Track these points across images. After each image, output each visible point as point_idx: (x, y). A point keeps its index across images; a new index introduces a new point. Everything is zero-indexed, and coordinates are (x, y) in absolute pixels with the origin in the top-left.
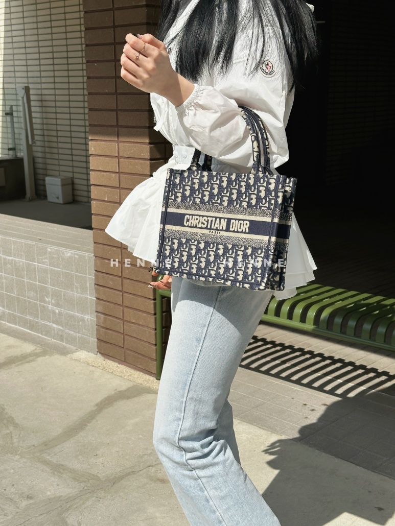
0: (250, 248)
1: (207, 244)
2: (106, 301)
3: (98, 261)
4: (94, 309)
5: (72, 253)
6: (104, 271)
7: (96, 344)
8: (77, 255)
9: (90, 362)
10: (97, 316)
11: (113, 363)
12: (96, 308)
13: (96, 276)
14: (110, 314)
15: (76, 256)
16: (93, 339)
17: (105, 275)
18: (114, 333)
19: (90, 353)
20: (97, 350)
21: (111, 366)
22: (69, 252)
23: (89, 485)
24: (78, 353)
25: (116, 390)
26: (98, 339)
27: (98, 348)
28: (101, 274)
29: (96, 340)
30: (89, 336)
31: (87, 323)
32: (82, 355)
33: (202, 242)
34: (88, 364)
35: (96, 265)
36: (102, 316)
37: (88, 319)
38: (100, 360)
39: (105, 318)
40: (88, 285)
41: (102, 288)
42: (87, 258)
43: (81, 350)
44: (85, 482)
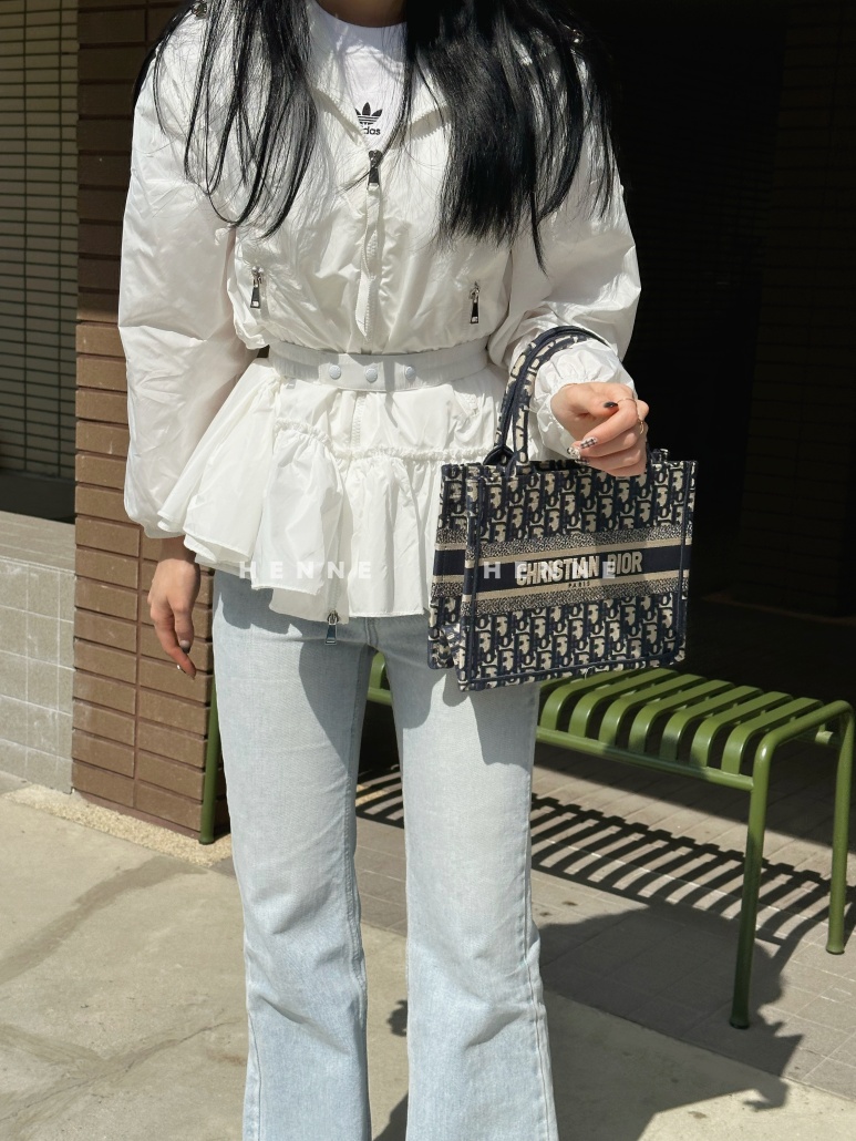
2: (98, 675)
3: (84, 587)
4: (70, 693)
5: (24, 568)
6: (98, 610)
7: (69, 769)
8: (36, 572)
9: (56, 810)
10: (75, 708)
11: (108, 813)
12: (75, 689)
13: (77, 618)
14: (105, 704)
15: (34, 575)
16: (62, 759)
17: (99, 617)
18: (113, 746)
19: (54, 791)
20: (71, 784)
21: (104, 818)
22: (16, 566)
23: (76, 1069)
24: (27, 790)
25: (118, 868)
26: (74, 759)
27: (74, 778)
28: (91, 615)
29: (70, 761)
30: (55, 753)
31: (51, 724)
32: (38, 793)
33: (556, 608)
34: (52, 814)
35: (78, 595)
36: (88, 709)
37: (54, 714)
38: (78, 805)
39: (93, 713)
40: (58, 640)
41: (89, 646)
42: (59, 579)
43: (33, 783)
44: (64, 1062)
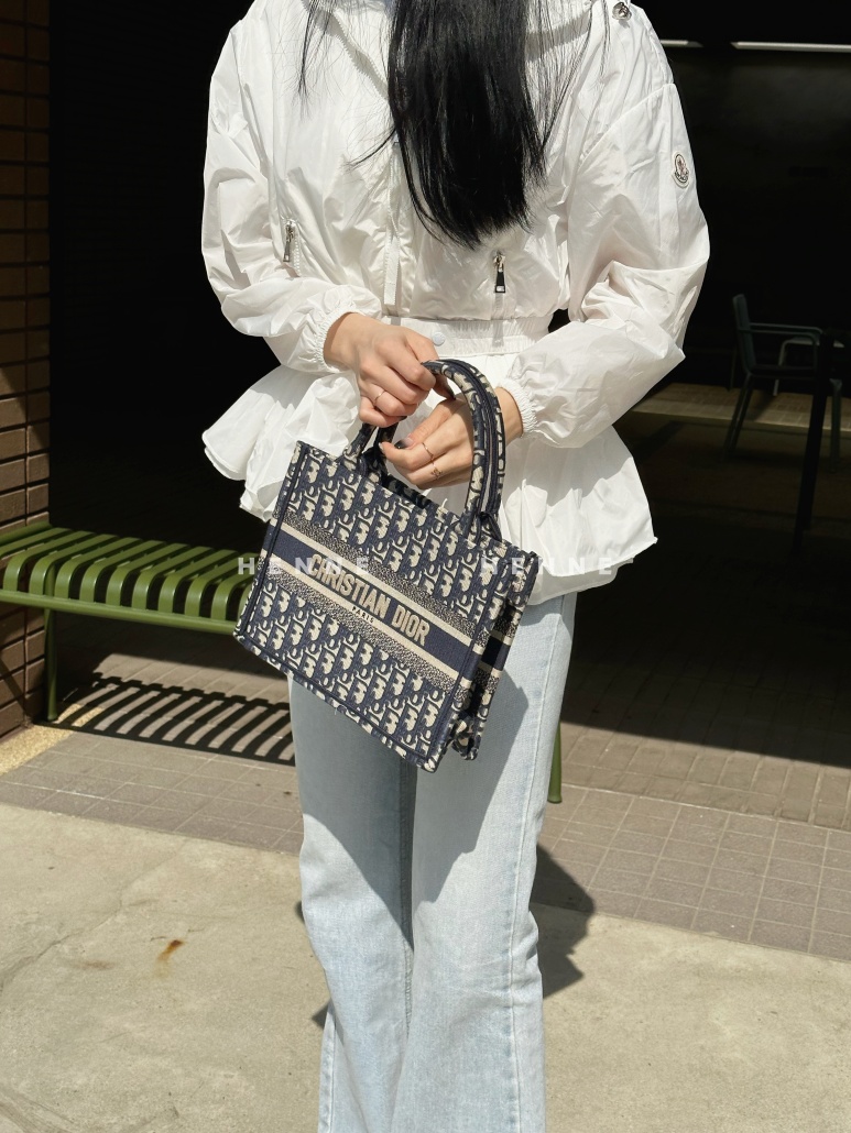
0: (419, 678)
1: (344, 631)
33: (335, 621)
